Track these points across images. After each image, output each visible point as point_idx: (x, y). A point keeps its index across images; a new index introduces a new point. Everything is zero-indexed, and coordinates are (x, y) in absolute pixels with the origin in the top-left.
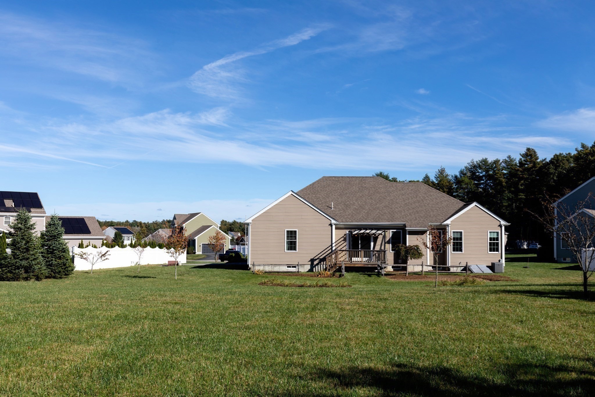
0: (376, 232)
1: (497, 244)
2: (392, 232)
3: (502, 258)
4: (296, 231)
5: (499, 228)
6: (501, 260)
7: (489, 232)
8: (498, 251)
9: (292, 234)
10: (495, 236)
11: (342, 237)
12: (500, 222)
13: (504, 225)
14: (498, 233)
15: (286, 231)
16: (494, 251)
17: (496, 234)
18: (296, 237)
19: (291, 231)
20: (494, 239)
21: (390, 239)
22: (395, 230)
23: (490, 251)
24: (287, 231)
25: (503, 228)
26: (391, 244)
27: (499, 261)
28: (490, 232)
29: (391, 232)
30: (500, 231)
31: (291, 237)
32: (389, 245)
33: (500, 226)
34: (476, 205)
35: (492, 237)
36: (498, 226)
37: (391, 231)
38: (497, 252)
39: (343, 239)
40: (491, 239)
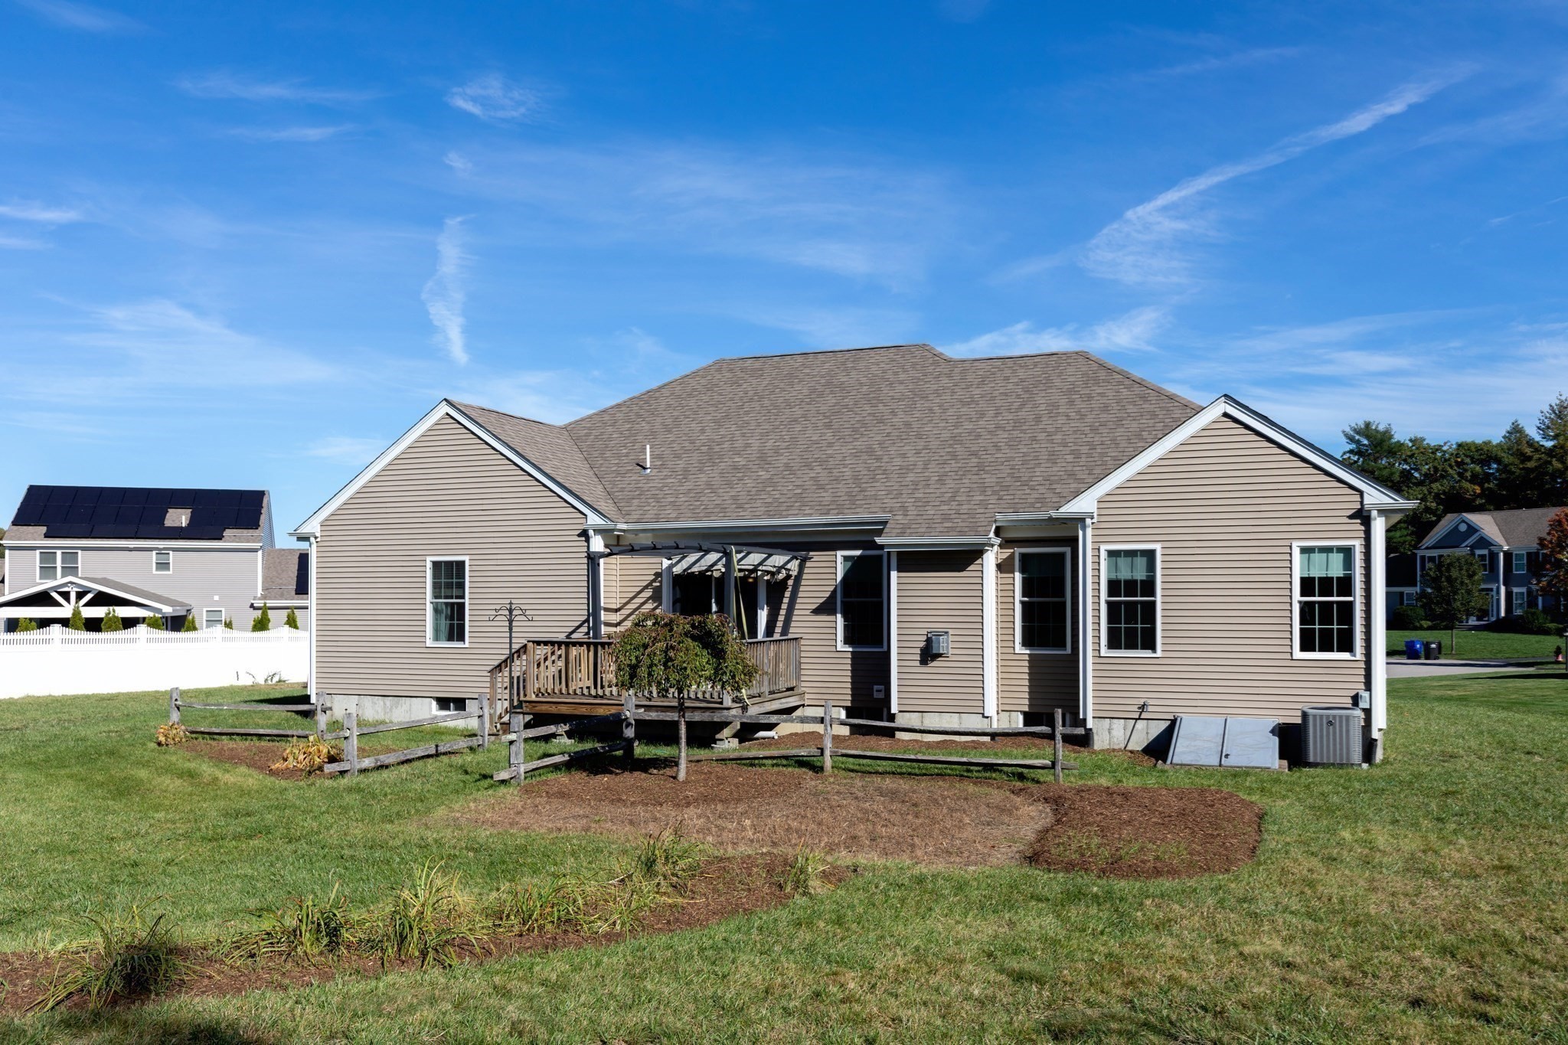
0: (765, 559)
1: (1347, 610)
2: (846, 558)
3: (1368, 686)
4: (463, 563)
5: (1357, 526)
6: (1366, 694)
7: (1296, 552)
8: (1347, 645)
9: (449, 576)
10: (1336, 570)
11: (646, 587)
12: (1361, 493)
13: (1380, 511)
14: (1347, 552)
15: (429, 565)
16: (1326, 647)
17: (1337, 559)
18: (462, 586)
19: (449, 564)
20: (1326, 585)
21: (834, 592)
22: (858, 553)
23: (1306, 646)
24: (436, 564)
25: (1379, 526)
26: (839, 616)
27: (1356, 699)
28: (1305, 550)
29: (840, 560)
30: (1358, 545)
31: (449, 586)
32: (831, 618)
33: (1363, 516)
34: (1226, 415)
35: (1317, 573)
36: (1351, 517)
37: (840, 553)
38: (1346, 656)
39: (648, 593)
40: (1308, 585)
